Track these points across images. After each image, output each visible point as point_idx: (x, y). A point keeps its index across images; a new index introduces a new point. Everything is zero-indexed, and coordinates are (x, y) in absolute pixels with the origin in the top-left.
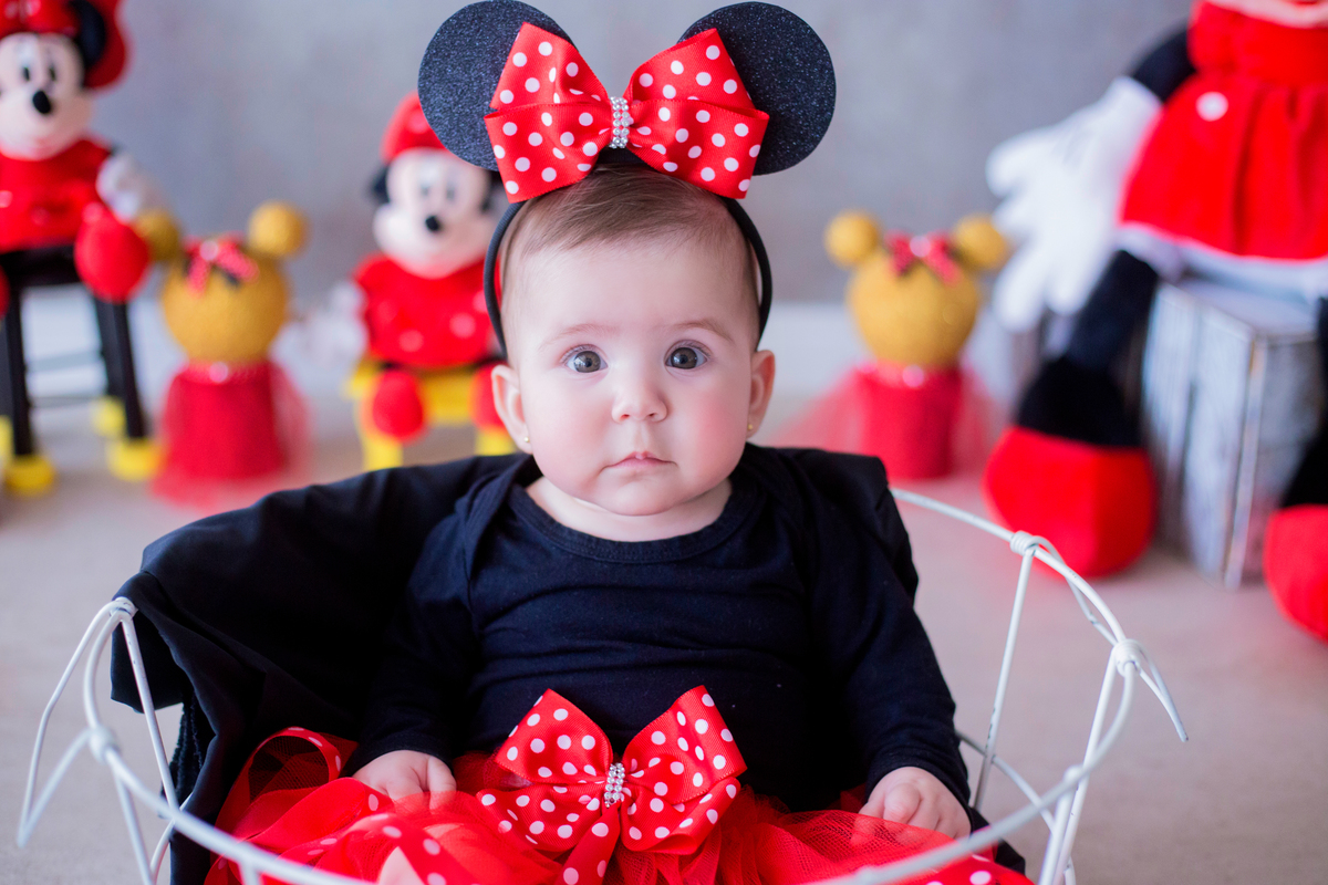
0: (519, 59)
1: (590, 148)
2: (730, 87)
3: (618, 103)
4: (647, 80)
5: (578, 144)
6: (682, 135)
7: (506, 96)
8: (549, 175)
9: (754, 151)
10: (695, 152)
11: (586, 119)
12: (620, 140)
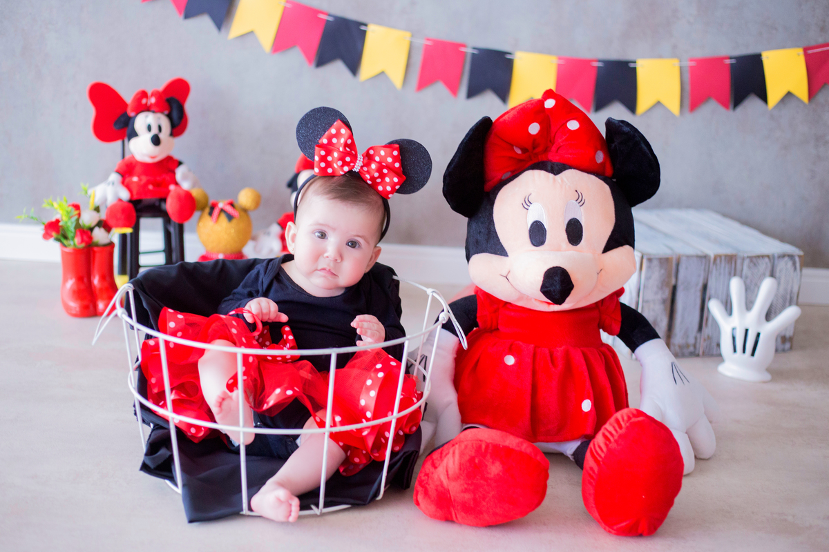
0: (333, 131)
1: (346, 169)
2: (397, 165)
3: (360, 157)
4: (371, 152)
5: (342, 166)
6: (376, 175)
7: (325, 141)
8: (330, 170)
9: (397, 187)
10: (379, 180)
11: (348, 159)
12: (356, 169)
